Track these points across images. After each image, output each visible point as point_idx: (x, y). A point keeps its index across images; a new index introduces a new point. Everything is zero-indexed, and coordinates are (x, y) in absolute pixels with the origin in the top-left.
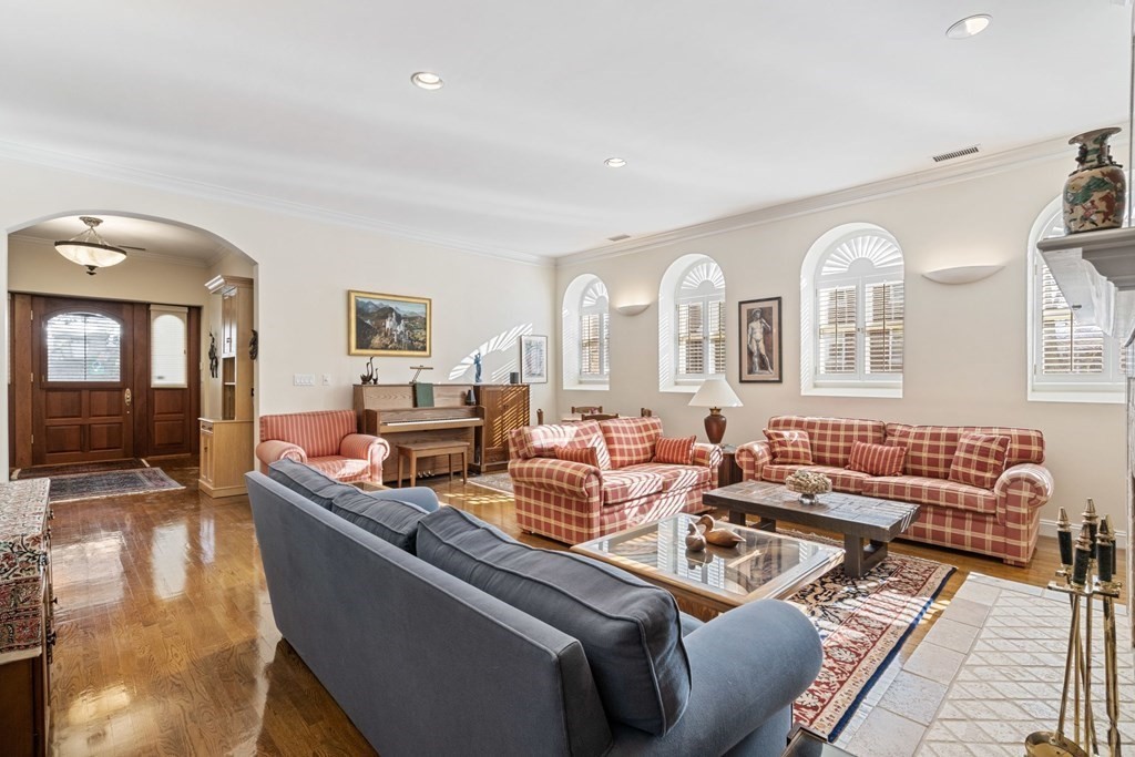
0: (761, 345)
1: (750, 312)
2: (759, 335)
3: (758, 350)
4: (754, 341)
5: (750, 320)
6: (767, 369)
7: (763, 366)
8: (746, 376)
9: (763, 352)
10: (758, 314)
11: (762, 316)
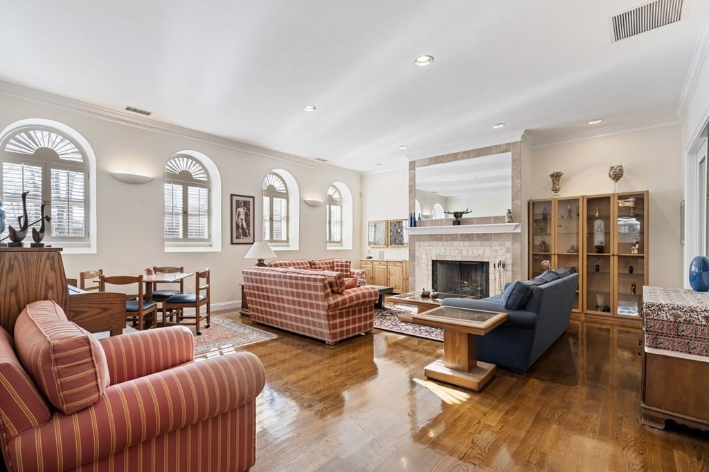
0: (244, 222)
1: (237, 201)
2: (242, 217)
3: (242, 225)
4: (240, 219)
5: (238, 206)
6: (246, 236)
7: (245, 235)
8: (235, 241)
9: (245, 226)
10: (242, 204)
11: (244, 205)
